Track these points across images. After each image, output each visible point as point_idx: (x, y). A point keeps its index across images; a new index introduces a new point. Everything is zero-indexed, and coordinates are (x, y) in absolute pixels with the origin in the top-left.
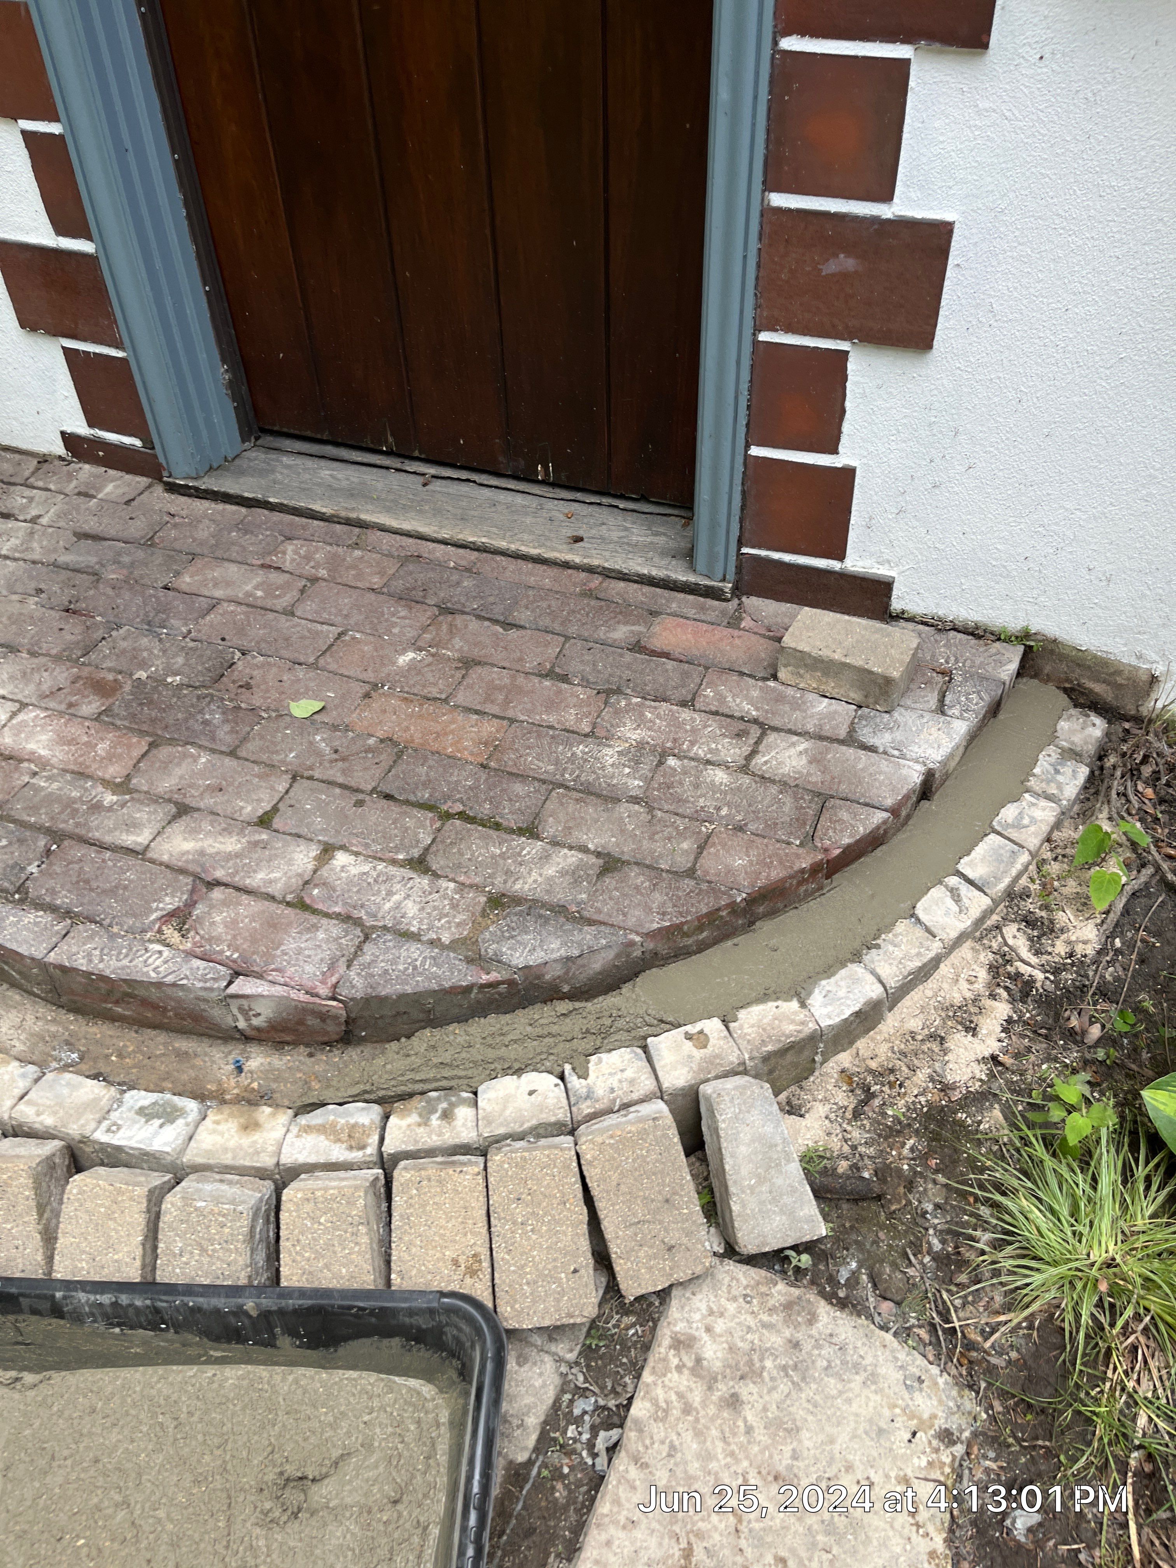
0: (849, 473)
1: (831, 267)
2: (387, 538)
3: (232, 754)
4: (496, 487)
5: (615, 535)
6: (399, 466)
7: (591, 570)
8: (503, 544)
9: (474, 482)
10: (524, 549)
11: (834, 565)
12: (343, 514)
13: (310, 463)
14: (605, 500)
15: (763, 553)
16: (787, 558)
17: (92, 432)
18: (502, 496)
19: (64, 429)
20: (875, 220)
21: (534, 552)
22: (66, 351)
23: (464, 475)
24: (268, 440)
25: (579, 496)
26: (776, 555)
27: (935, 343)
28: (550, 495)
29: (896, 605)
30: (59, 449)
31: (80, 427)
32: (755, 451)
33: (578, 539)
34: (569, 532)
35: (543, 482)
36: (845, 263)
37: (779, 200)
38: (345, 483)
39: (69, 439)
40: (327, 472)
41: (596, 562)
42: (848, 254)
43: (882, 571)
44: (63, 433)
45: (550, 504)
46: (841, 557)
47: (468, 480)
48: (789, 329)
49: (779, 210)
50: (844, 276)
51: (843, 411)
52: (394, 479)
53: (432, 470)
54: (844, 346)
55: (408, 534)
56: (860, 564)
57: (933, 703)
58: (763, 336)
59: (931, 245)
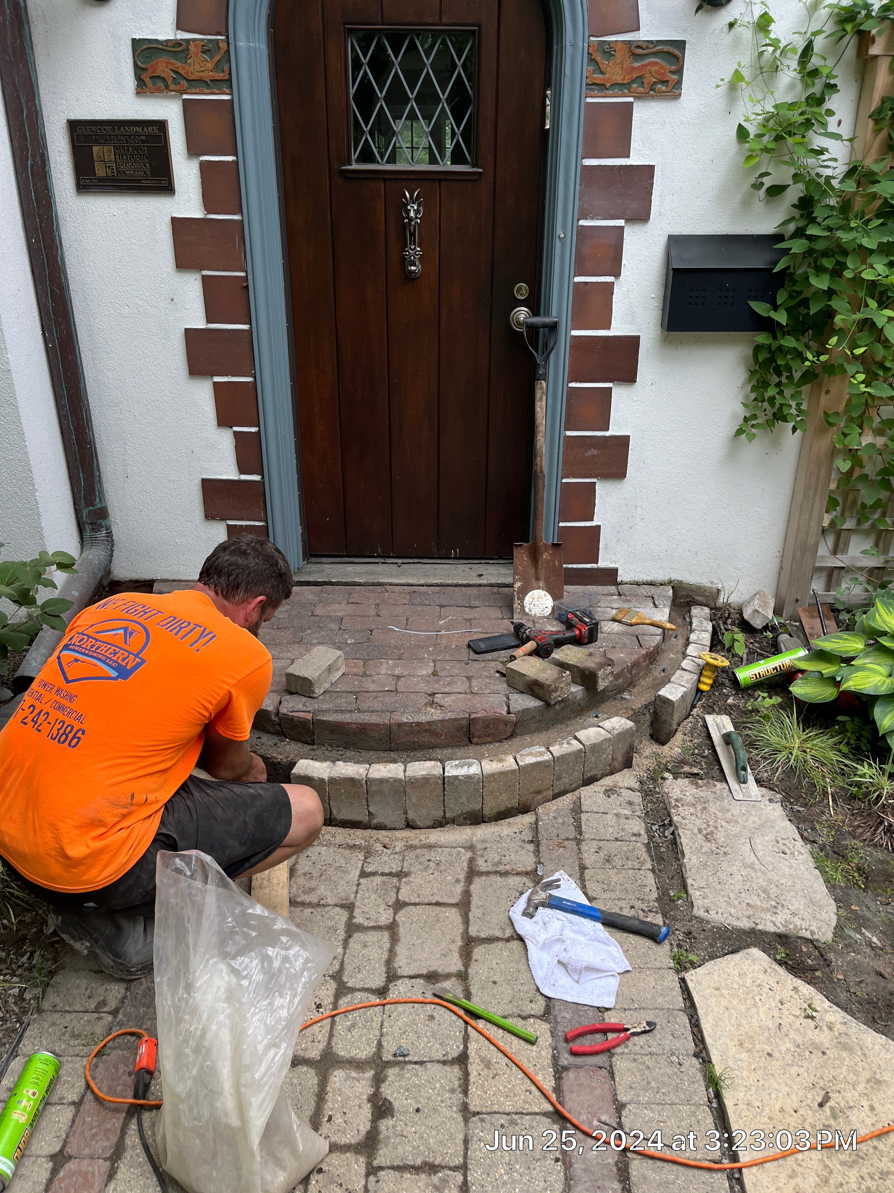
0: (598, 527)
1: (589, 454)
2: (395, 588)
3: (400, 659)
4: (434, 563)
5: (495, 572)
6: (384, 561)
7: (491, 585)
8: (450, 582)
9: (422, 563)
10: (460, 582)
11: (594, 566)
12: (371, 581)
13: (339, 566)
14: (483, 561)
16: (575, 566)
18: (437, 566)
20: (604, 437)
21: (465, 582)
22: (229, 526)
23: (416, 561)
24: (314, 560)
25: (471, 561)
26: (570, 566)
27: (626, 476)
28: (457, 563)
29: (619, 579)
32: (562, 524)
33: (480, 575)
34: (475, 574)
35: (455, 558)
36: (594, 452)
37: (569, 433)
38: (362, 571)
40: (350, 568)
41: (493, 582)
42: (595, 449)
43: (613, 565)
45: (459, 566)
46: (597, 563)
47: (419, 562)
48: (574, 477)
49: (570, 436)
50: (594, 456)
51: (595, 504)
52: (385, 567)
53: (400, 561)
54: (595, 480)
55: (404, 585)
56: (604, 563)
57: (652, 605)
58: (564, 481)
59: (623, 442)
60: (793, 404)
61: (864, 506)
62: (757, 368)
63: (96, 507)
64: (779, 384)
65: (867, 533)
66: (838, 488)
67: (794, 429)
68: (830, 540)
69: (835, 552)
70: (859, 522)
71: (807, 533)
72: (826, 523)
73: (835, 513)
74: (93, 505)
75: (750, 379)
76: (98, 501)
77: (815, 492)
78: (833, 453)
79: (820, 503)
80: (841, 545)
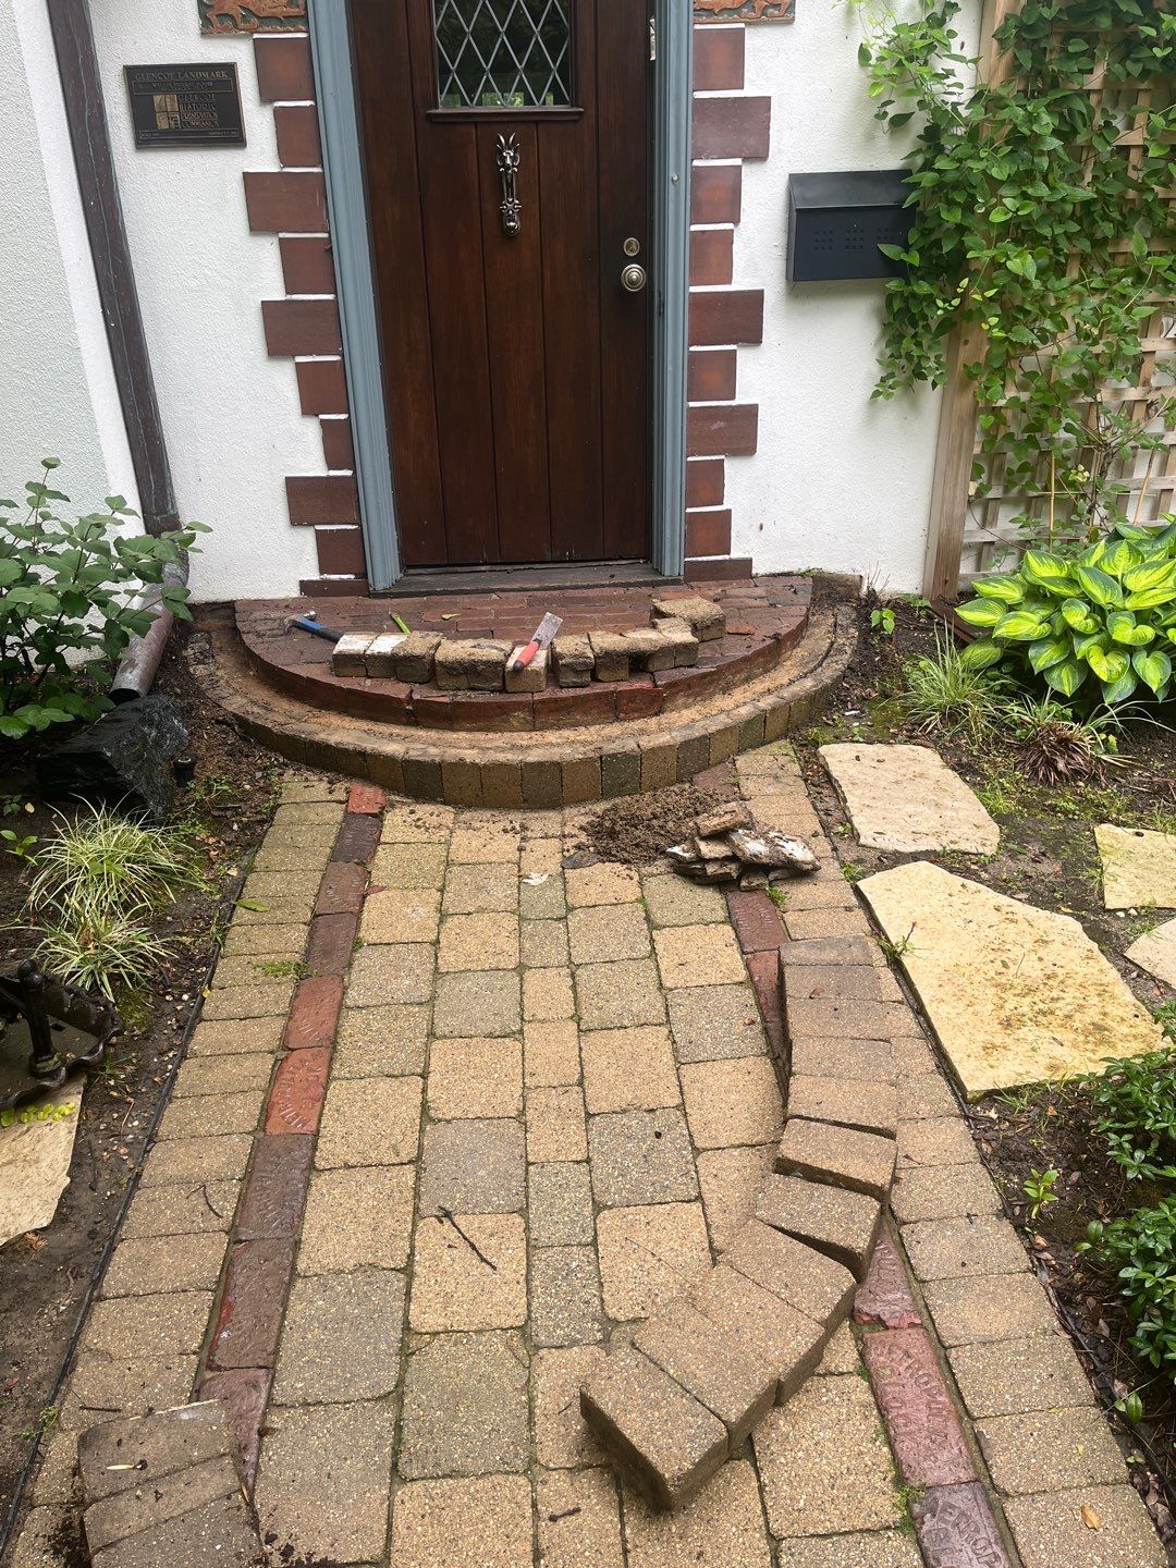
0: (729, 511)
1: (715, 426)
4: (545, 568)
6: (490, 568)
9: (533, 568)
10: (580, 584)
11: (726, 557)
12: (480, 588)
13: (441, 576)
15: (694, 559)
16: (705, 559)
17: (322, 577)
18: (550, 571)
19: (301, 579)
20: (730, 406)
22: (318, 533)
25: (589, 564)
26: (700, 559)
27: (756, 451)
28: (575, 566)
29: (754, 572)
30: (295, 592)
31: (314, 575)
32: (689, 510)
35: (570, 561)
36: (721, 424)
37: (692, 404)
38: (468, 579)
39: (305, 586)
40: (453, 578)
42: (721, 421)
43: (746, 556)
44: (301, 583)
45: (575, 569)
46: (729, 554)
47: (530, 568)
48: (700, 454)
49: (693, 408)
50: (720, 429)
51: (724, 485)
52: (493, 575)
53: (509, 568)
54: (723, 457)
55: (518, 590)
56: (736, 555)
57: (791, 593)
58: (690, 459)
59: (751, 412)
60: (932, 356)
61: (1010, 472)
62: (891, 320)
63: (167, 514)
64: (914, 336)
65: (1015, 502)
66: (983, 451)
67: (934, 385)
68: (978, 513)
69: (983, 525)
70: (1006, 490)
71: (953, 502)
72: (972, 492)
73: (980, 481)
75: (883, 334)
76: (170, 506)
77: (959, 457)
78: (975, 412)
79: (965, 469)
80: (989, 518)
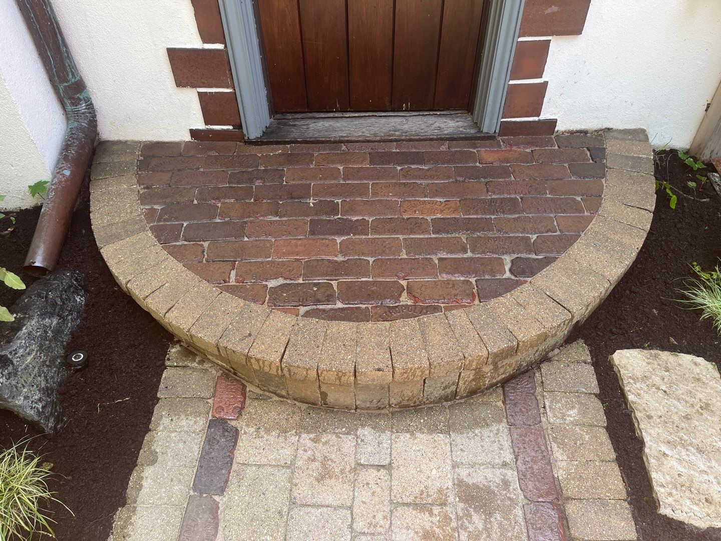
0: (546, 83)
1: (549, 11)
2: (354, 144)
4: (385, 116)
6: (342, 115)
8: (403, 138)
9: (376, 116)
11: (536, 119)
14: (431, 113)
15: (509, 120)
16: (518, 119)
17: (207, 127)
18: (390, 119)
19: (192, 128)
21: (417, 138)
22: (200, 94)
23: (371, 114)
24: (279, 116)
25: (421, 113)
26: (514, 120)
27: (583, 32)
28: (409, 115)
29: (556, 129)
30: (187, 138)
31: (200, 125)
32: (512, 82)
35: (405, 111)
36: (554, 9)
38: (323, 127)
39: (194, 133)
41: (443, 136)
42: (556, 6)
43: (553, 117)
44: (191, 131)
45: (410, 119)
46: (538, 115)
47: (373, 116)
48: (530, 35)
50: (553, 13)
51: (546, 62)
52: (344, 121)
53: (356, 115)
54: (550, 38)
56: (544, 117)
58: (520, 39)
63: (70, 83)
74: (67, 81)
76: (71, 76)
